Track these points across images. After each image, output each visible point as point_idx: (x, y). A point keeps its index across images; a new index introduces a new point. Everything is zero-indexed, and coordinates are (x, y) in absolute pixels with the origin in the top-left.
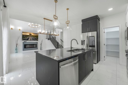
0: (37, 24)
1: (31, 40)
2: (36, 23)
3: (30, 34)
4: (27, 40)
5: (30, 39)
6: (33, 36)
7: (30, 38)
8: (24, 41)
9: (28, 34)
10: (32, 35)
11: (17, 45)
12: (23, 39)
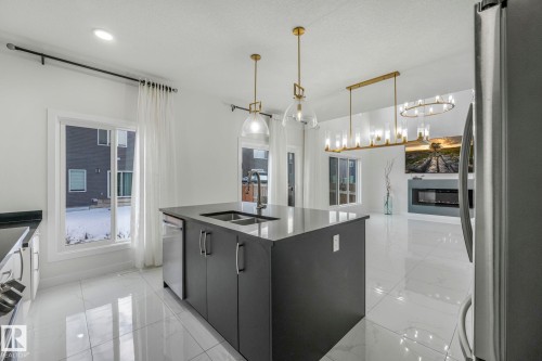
0: (441, 94)
1: (438, 171)
2: (434, 96)
3: (435, 146)
4: (424, 170)
5: (433, 167)
6: (447, 152)
7: (434, 161)
8: (414, 175)
9: (426, 147)
10: (445, 146)
11: (388, 188)
12: (409, 170)
